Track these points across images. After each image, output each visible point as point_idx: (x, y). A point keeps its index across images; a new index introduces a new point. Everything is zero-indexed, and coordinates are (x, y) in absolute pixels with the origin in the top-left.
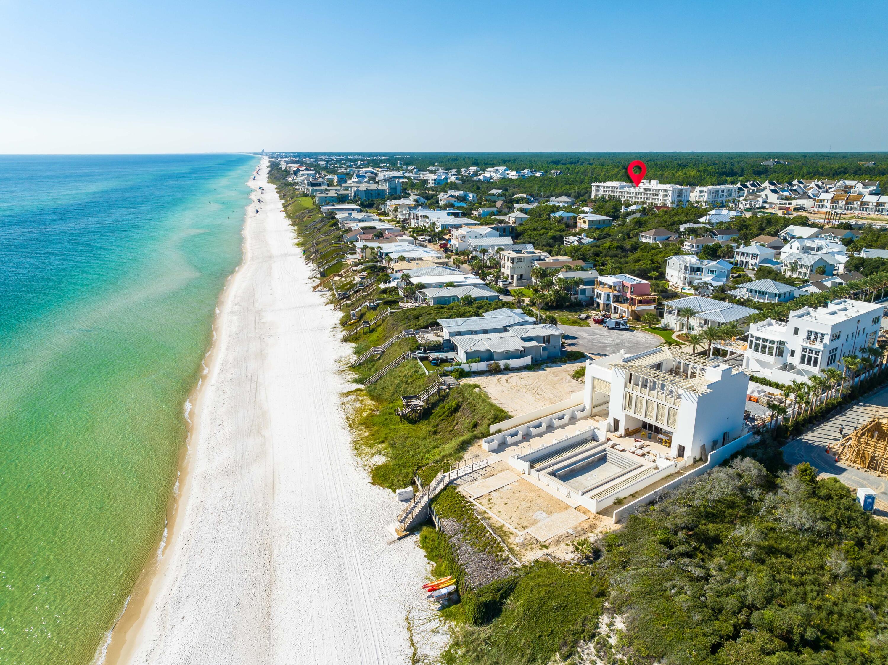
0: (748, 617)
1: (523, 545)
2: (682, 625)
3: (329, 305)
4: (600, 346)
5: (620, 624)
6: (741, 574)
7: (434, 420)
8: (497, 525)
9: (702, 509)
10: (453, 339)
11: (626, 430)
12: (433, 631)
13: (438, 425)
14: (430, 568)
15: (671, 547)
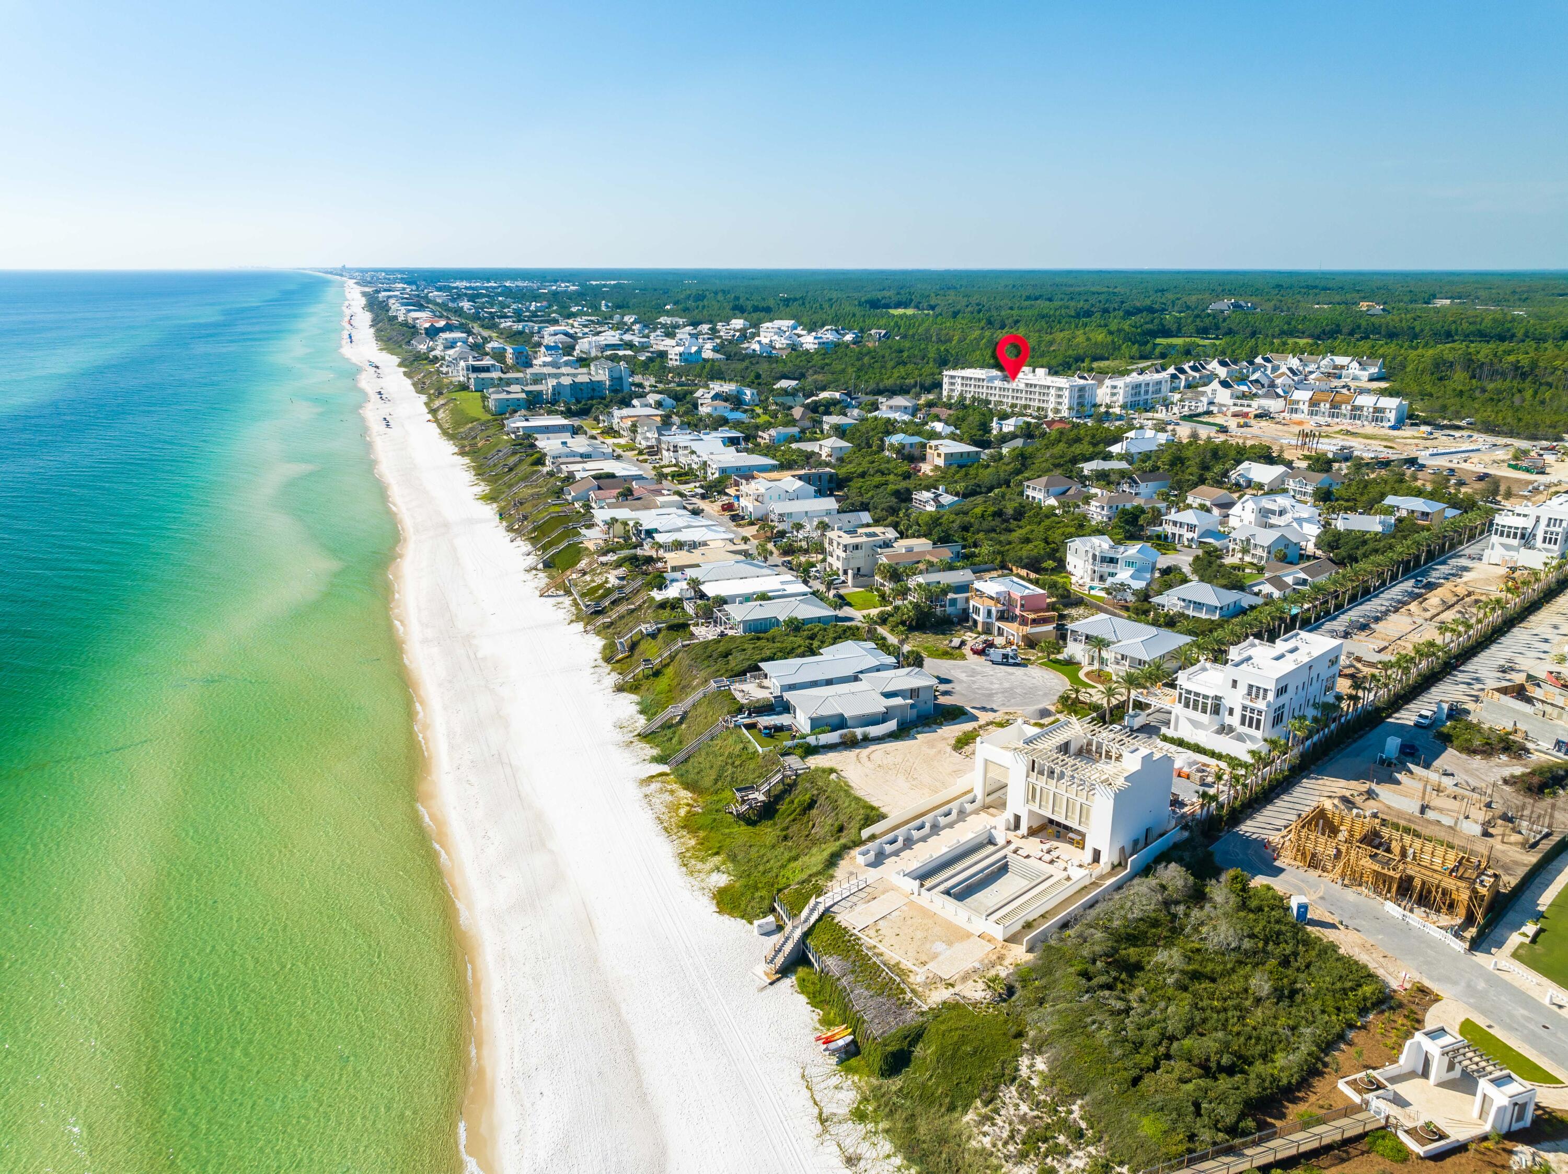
0: (1168, 1048)
1: (926, 984)
2: (1104, 1061)
3: (575, 624)
4: (983, 695)
5: (1041, 1064)
6: (1162, 1004)
7: (782, 820)
8: (892, 963)
9: (1122, 930)
10: (787, 696)
11: (1030, 828)
12: (836, 1088)
13: (787, 828)
14: (816, 1018)
15: (1089, 979)
